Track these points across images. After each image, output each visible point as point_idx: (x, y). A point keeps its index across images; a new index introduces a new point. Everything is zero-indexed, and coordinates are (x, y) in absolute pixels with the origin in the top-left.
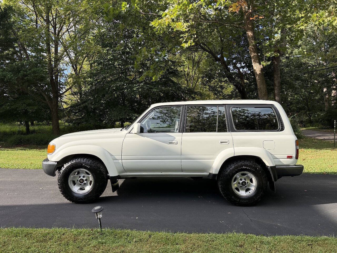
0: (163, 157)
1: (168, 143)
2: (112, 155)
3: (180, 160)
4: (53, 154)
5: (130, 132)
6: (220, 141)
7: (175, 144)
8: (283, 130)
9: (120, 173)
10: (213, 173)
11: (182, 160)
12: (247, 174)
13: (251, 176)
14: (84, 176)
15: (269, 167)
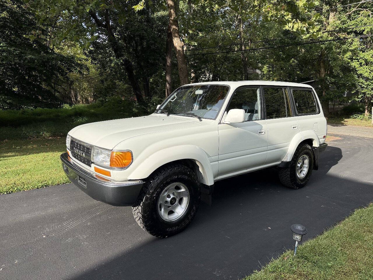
0: (255, 150)
1: (258, 133)
2: (209, 156)
3: (266, 152)
4: (129, 168)
5: (220, 123)
6: (293, 127)
7: (263, 133)
8: (319, 112)
9: (214, 178)
10: (288, 161)
11: (268, 152)
12: (304, 156)
13: (305, 159)
14: (173, 194)
15: (316, 147)
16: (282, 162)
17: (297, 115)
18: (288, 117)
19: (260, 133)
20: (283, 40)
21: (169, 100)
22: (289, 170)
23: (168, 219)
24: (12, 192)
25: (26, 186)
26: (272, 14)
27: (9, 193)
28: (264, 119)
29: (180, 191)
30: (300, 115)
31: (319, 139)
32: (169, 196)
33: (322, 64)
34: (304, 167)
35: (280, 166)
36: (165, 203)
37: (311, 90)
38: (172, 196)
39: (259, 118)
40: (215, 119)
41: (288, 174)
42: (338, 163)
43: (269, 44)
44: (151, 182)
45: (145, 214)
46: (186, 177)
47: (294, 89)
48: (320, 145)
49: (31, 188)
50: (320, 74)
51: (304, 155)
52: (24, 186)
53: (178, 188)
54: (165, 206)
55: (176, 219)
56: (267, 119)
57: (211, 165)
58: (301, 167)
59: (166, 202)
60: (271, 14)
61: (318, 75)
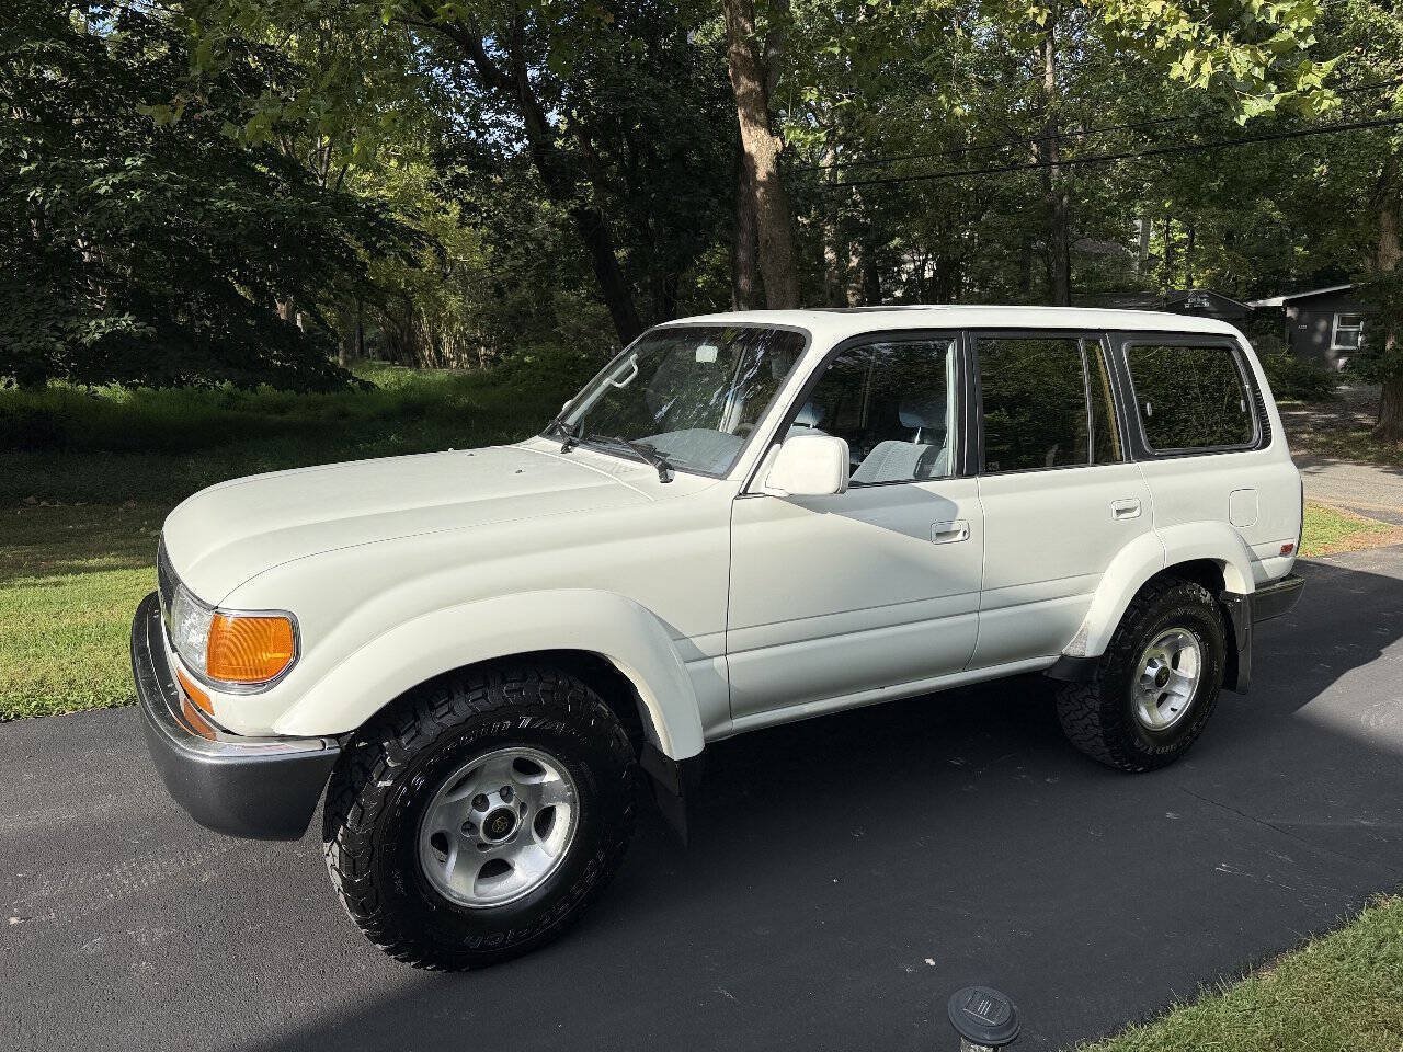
1: (934, 536)
2: (678, 636)
3: (976, 614)
4: (282, 686)
5: (745, 492)
6: (1114, 509)
7: (960, 536)
8: (1266, 442)
9: (706, 727)
10: (1089, 654)
11: (983, 615)
12: (1177, 635)
13: (1186, 643)
14: (506, 794)
15: (1240, 596)
16: (1064, 658)
17: (1142, 456)
18: (1097, 462)
19: (938, 534)
20: (1209, 121)
21: (606, 382)
22: (1098, 692)
23: (472, 896)
24: (17, 716)
25: (75, 696)
26: (1117, 16)
27: (5, 722)
28: (970, 475)
29: (536, 780)
30: (1160, 457)
31: (1255, 559)
32: (482, 802)
33: (1386, 219)
34: (1178, 680)
35: (1055, 675)
36: (464, 830)
37: (1227, 343)
38: (495, 803)
39: (950, 469)
40: (722, 477)
41: (1092, 710)
42: (1380, 654)
43: (1155, 138)
44: (385, 744)
45: (356, 876)
46: (561, 727)
47: (1136, 342)
48: (1258, 586)
49: (90, 704)
50: (1375, 258)
51: (1175, 630)
52: (69, 694)
53: (529, 768)
54: (462, 840)
55: (512, 897)
56: (988, 472)
57: (690, 674)
58: (1160, 680)
59: (468, 826)
60: (1113, 18)
61: (1368, 262)
